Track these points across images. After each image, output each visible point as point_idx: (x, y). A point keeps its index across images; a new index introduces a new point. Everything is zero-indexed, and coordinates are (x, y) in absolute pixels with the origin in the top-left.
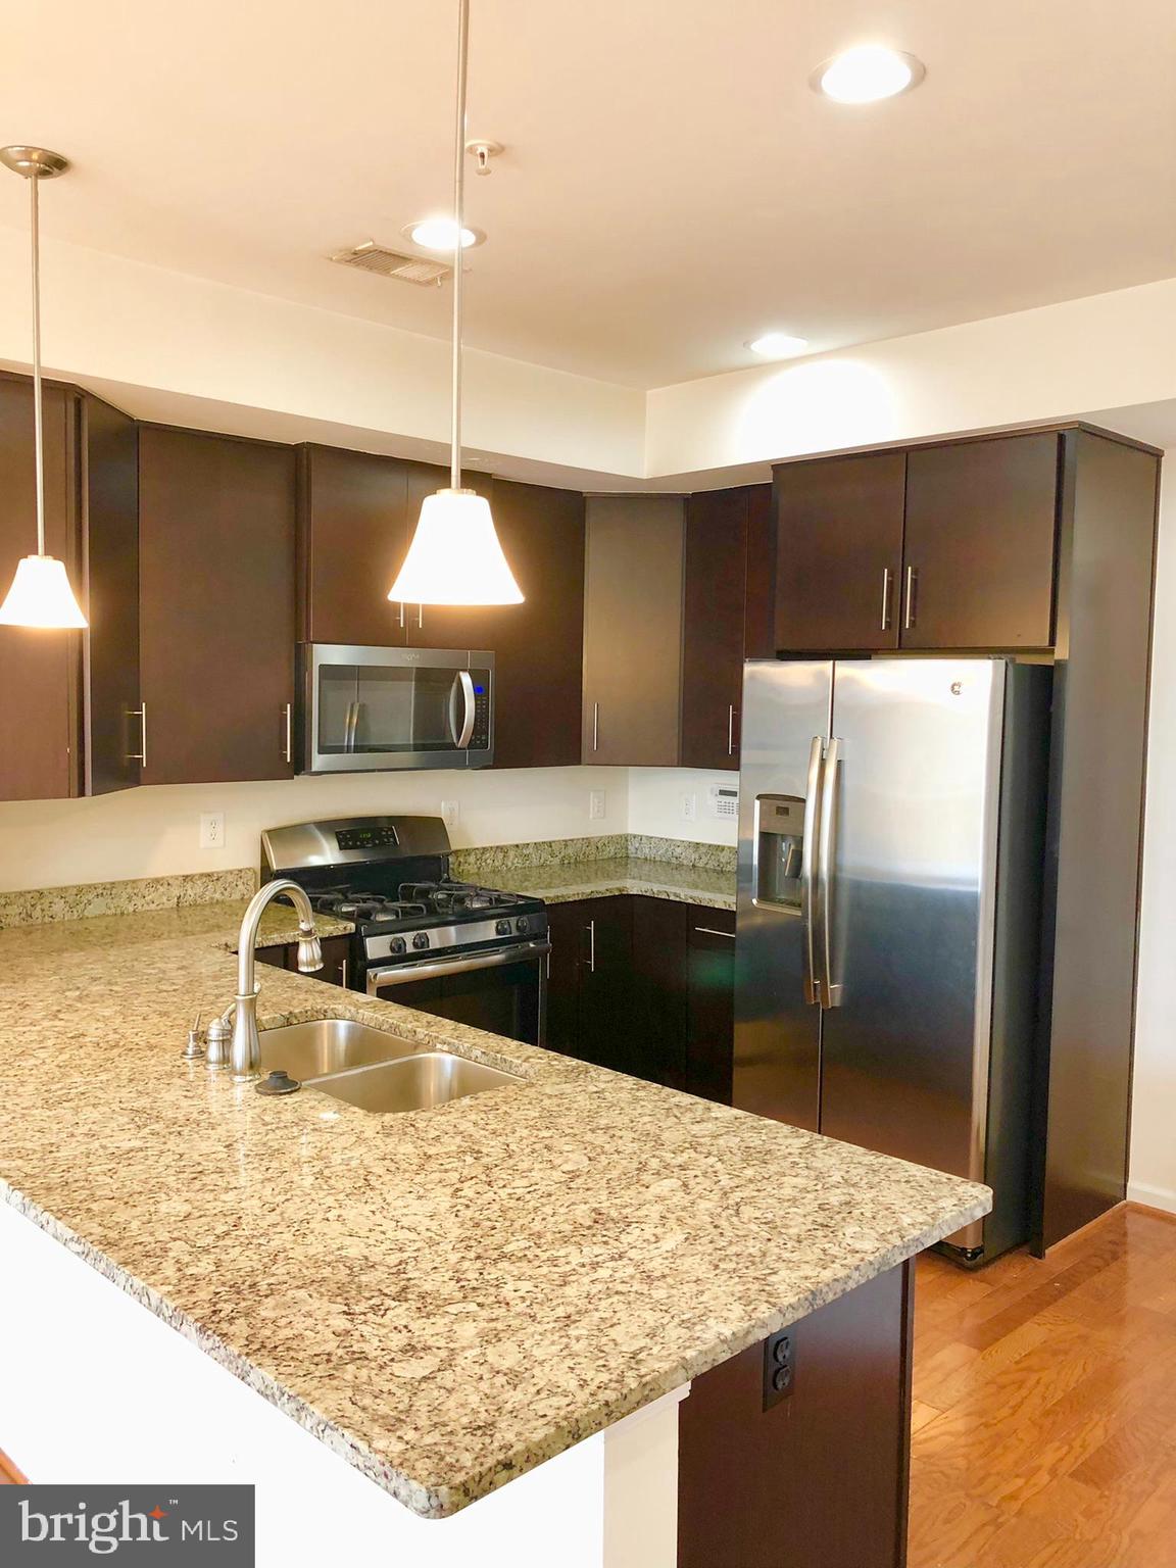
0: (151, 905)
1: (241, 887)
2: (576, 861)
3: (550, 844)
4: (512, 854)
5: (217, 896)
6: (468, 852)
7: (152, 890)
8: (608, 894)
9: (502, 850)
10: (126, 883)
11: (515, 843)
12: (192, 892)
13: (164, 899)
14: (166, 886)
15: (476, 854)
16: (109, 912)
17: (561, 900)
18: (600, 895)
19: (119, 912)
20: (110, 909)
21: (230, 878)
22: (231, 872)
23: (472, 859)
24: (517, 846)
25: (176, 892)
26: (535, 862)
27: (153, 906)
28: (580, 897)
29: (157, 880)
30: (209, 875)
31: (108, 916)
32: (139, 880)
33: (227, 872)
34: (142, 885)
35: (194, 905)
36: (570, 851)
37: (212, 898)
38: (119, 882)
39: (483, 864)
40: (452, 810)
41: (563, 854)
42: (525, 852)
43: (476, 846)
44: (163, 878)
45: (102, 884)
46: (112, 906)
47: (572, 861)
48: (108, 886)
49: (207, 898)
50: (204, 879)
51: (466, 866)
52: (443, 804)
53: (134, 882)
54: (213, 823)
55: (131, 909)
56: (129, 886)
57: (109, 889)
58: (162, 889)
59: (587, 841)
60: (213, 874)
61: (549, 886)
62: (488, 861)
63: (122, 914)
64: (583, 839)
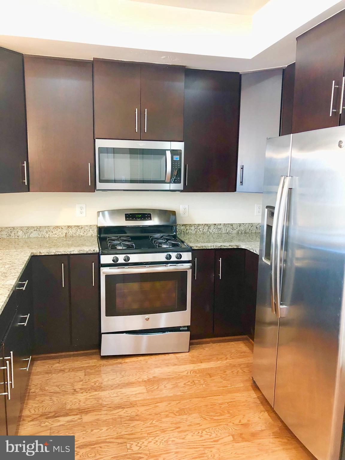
0: (55, 235)
1: (91, 231)
2: (245, 233)
3: (232, 225)
4: (212, 227)
5: (82, 234)
6: (191, 225)
7: (55, 230)
8: (230, 247)
9: (209, 226)
10: (45, 227)
11: (215, 223)
12: (71, 232)
13: (61, 233)
14: (61, 229)
15: (195, 226)
16: (39, 237)
17: (204, 248)
18: (226, 248)
19: (43, 236)
20: (39, 235)
21: (86, 228)
22: (87, 226)
23: (193, 228)
24: (215, 224)
25: (65, 231)
26: (224, 232)
27: (56, 236)
28: (215, 247)
29: (57, 227)
30: (78, 226)
31: (39, 238)
32: (50, 226)
33: (85, 226)
34: (51, 228)
35: (72, 237)
36: (242, 228)
37: (80, 235)
38: (43, 226)
39: (198, 230)
40: (185, 209)
41: (238, 229)
42: (219, 227)
43: (196, 223)
44: (60, 226)
45: (36, 227)
46: (40, 234)
47: (243, 232)
48: (39, 227)
49: (77, 234)
50: (76, 228)
51: (190, 231)
52: (181, 206)
53: (48, 227)
54: (81, 208)
55: (48, 236)
56: (47, 228)
57: (39, 229)
58: (59, 230)
59: (252, 225)
60: (80, 226)
61: (209, 242)
62: (201, 230)
63: (44, 237)
64: (249, 224)
